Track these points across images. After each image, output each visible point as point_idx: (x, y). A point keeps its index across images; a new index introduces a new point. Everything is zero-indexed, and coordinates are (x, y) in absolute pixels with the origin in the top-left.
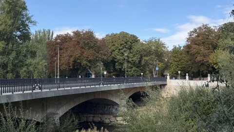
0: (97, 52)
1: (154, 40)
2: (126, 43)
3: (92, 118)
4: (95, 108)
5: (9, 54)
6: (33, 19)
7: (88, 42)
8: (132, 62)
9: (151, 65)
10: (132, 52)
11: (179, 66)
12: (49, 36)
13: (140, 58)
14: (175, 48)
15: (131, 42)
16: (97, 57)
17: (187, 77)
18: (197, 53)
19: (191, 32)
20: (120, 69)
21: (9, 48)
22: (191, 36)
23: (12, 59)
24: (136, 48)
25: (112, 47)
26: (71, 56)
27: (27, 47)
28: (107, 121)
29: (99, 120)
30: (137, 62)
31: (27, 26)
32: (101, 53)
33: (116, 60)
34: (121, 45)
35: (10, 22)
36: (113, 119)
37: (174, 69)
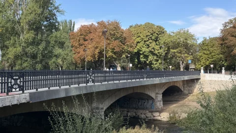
0: (123, 44)
1: (182, 31)
2: (152, 34)
3: (126, 112)
4: (128, 102)
5: (38, 44)
6: (61, 8)
7: (114, 33)
8: (158, 54)
9: (179, 57)
10: (158, 44)
11: (210, 60)
12: (70, 27)
13: (167, 51)
14: (206, 40)
15: (157, 34)
16: (123, 49)
17: (223, 71)
18: (233, 45)
19: (226, 23)
20: (145, 62)
21: (39, 38)
22: (225, 27)
23: (42, 49)
24: (162, 39)
25: (137, 39)
26: (97, 48)
27: (56, 37)
28: (143, 116)
29: (134, 114)
30: (164, 54)
31: (55, 15)
32: (127, 45)
33: (141, 52)
34: (147, 36)
35: (39, 11)
36: (149, 115)
37: (204, 63)
